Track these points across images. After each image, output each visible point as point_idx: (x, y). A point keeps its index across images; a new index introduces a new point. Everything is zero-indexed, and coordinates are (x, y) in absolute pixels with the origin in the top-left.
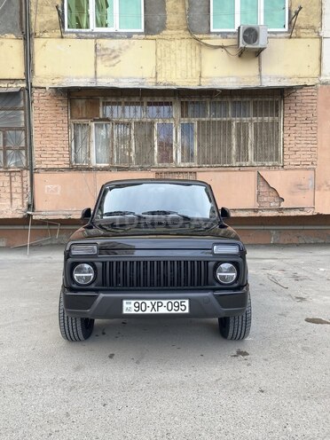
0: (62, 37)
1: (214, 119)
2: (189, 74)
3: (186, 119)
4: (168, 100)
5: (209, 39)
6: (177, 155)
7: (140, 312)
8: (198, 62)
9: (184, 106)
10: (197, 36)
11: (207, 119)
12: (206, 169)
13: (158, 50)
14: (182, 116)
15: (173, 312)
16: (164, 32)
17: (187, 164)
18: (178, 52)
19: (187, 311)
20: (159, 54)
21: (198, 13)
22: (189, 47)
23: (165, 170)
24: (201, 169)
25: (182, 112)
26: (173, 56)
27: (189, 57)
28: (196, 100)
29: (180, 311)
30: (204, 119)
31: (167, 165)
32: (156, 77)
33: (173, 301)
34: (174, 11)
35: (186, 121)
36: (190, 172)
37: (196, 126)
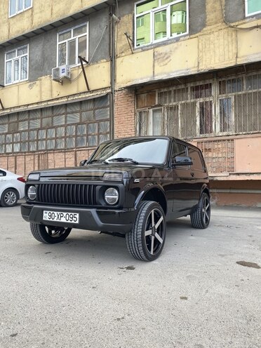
0: (133, 53)
1: (250, 91)
2: (227, 57)
3: (224, 95)
4: (208, 82)
5: (244, 23)
6: (216, 126)
7: (51, 220)
8: (234, 45)
9: (222, 85)
10: (232, 24)
11: (244, 92)
12: (243, 136)
13: (200, 44)
14: (220, 94)
15: (69, 221)
16: (204, 29)
17: (225, 133)
18: (216, 41)
19: (77, 222)
20: (200, 47)
21: (233, 5)
22: (226, 35)
23: (205, 139)
24: (238, 137)
25: (220, 90)
26: (212, 46)
27: (226, 42)
28: (232, 78)
29: (73, 222)
30: (240, 93)
31: (207, 135)
32: (198, 66)
33: (69, 214)
34: (213, 10)
35: (223, 97)
36: (228, 140)
37: (233, 100)
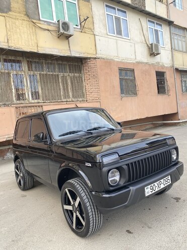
1: (49, 73)
2: (30, 44)
3: (32, 72)
4: (18, 58)
5: (40, 23)
6: (28, 95)
8: (35, 37)
9: (30, 64)
11: (45, 73)
12: (48, 104)
13: (8, 24)
14: (29, 70)
16: (10, 13)
17: (36, 101)
18: (21, 28)
20: (8, 26)
21: (31, 6)
22: (28, 26)
23: (22, 105)
24: (45, 104)
25: (29, 67)
26: (18, 30)
27: (29, 32)
28: (37, 60)
30: (43, 73)
31: (23, 102)
32: (8, 42)
35: (32, 73)
36: (39, 106)
37: (38, 77)
